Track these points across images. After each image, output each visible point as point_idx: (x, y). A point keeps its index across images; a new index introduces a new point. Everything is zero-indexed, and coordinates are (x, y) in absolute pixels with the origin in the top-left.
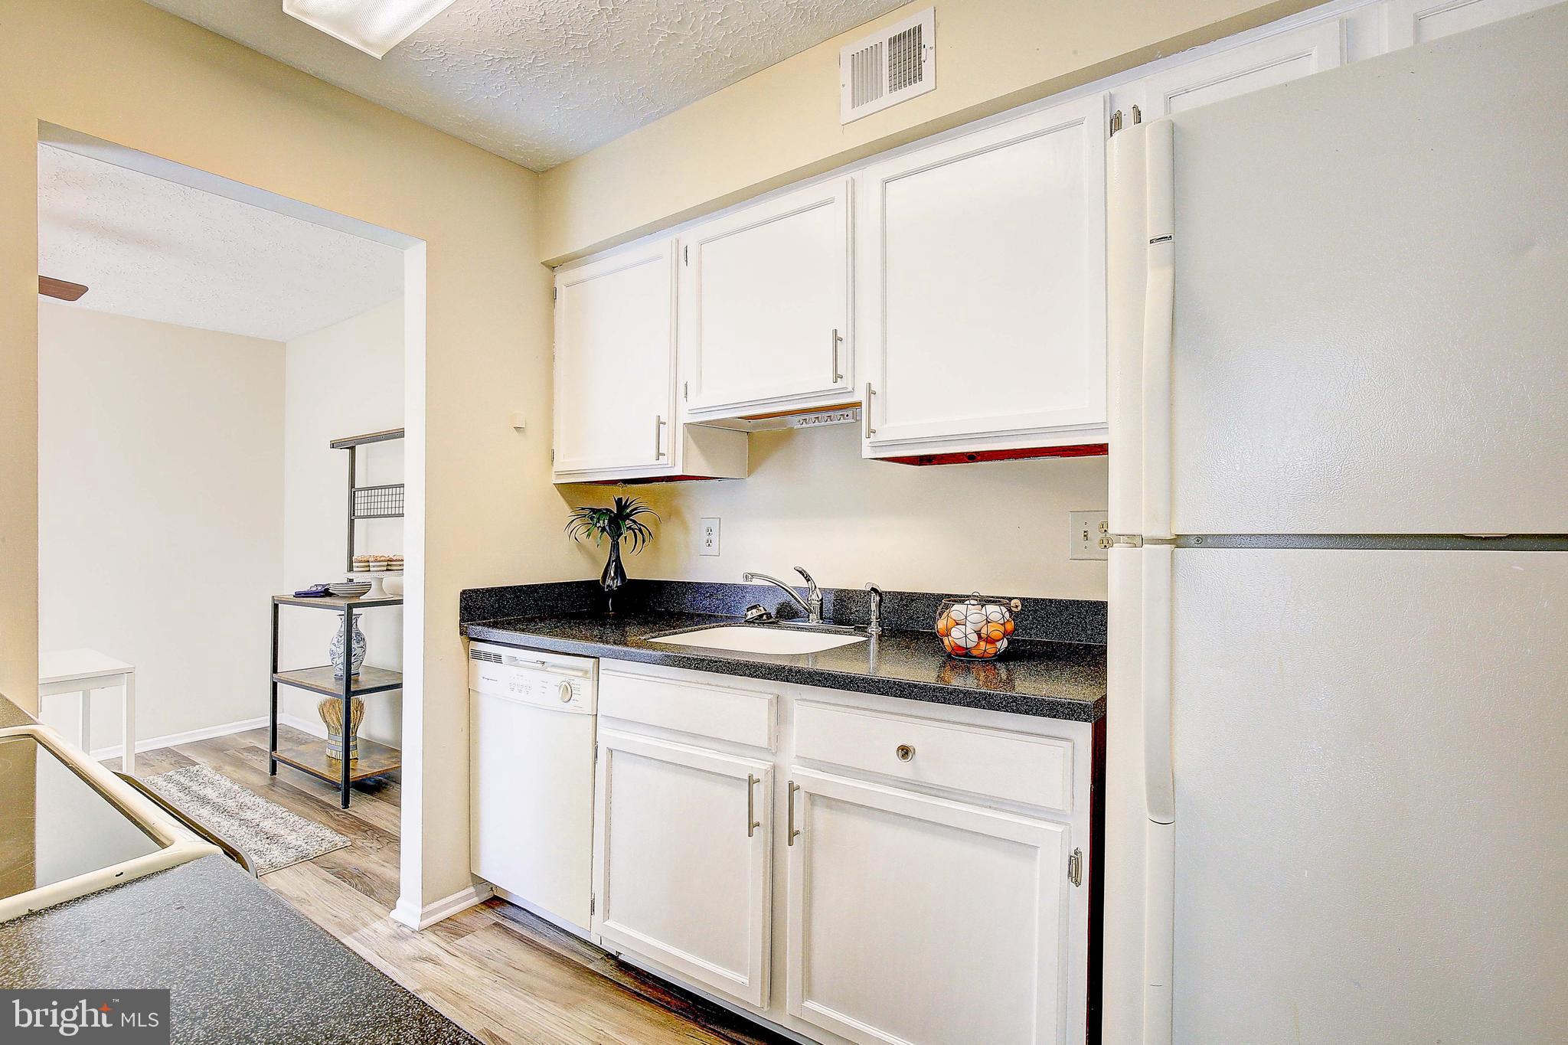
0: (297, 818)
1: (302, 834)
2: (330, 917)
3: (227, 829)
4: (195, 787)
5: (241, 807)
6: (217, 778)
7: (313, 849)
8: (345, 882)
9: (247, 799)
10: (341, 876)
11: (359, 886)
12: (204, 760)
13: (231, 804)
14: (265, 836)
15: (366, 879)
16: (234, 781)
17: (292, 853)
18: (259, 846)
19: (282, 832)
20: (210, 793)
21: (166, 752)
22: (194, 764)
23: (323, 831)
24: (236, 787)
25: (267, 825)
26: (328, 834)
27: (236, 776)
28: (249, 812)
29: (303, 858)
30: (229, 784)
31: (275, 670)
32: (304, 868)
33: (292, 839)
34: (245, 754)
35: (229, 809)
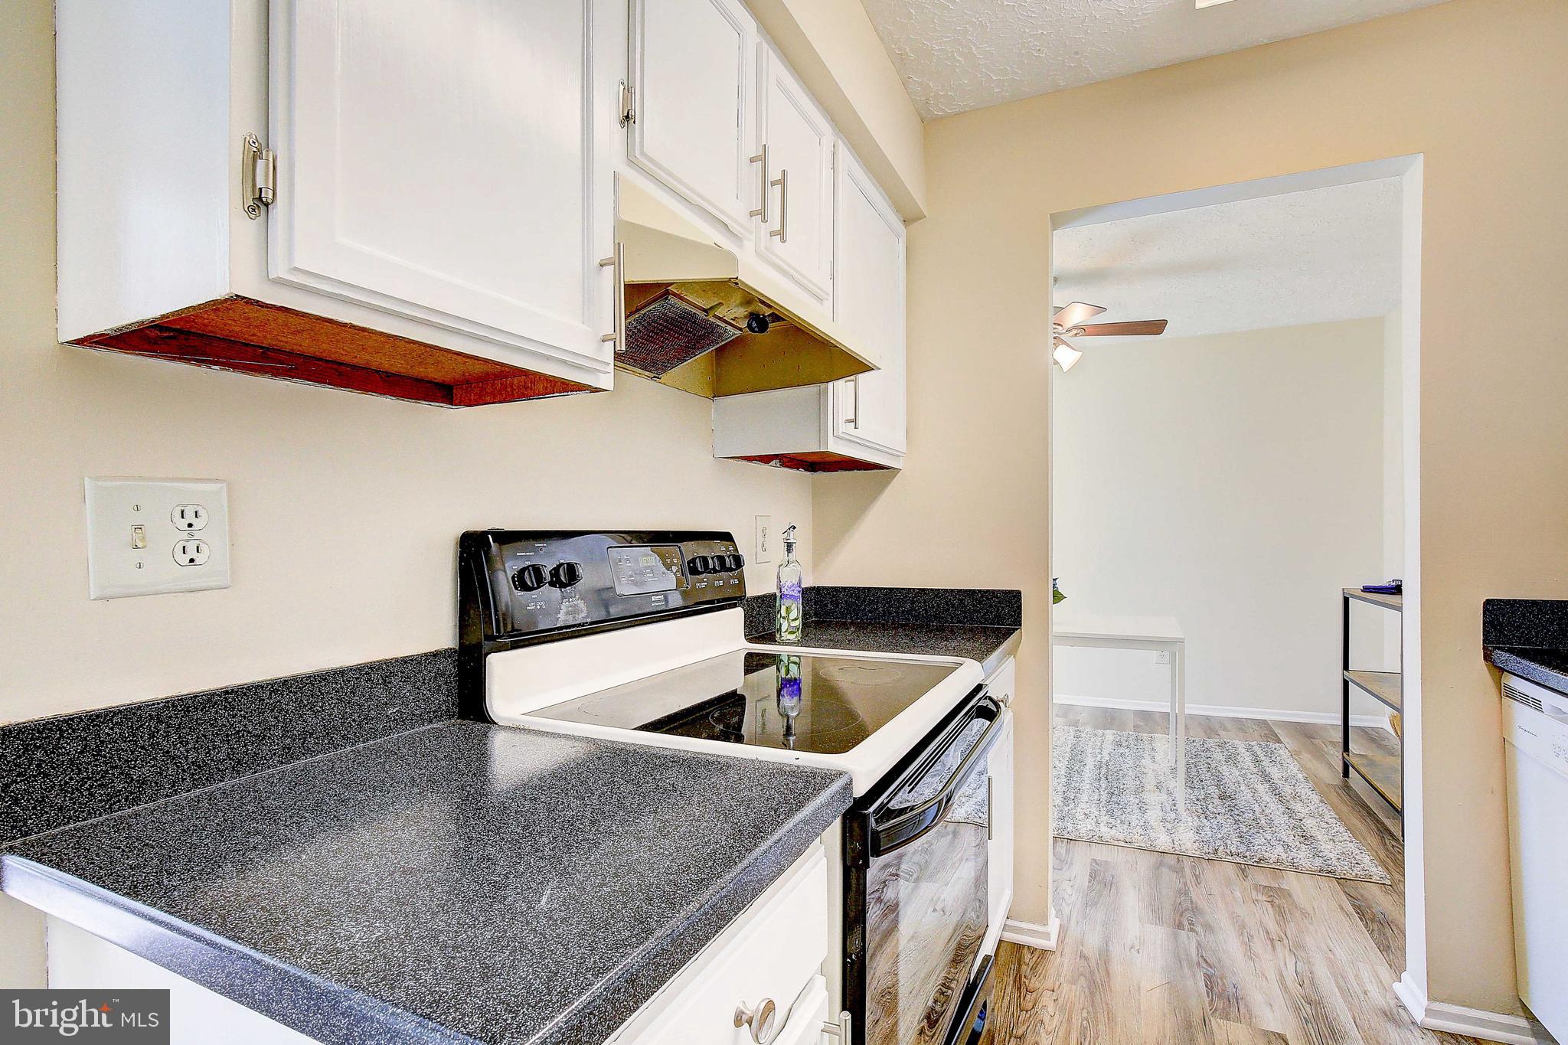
0: (1342, 829)
1: (1340, 848)
2: (1326, 949)
3: (1270, 811)
4: (1266, 763)
5: (1296, 796)
6: (1288, 761)
7: (1342, 868)
8: (1361, 920)
9: (1304, 790)
10: (1361, 912)
11: (1376, 934)
12: (1288, 741)
13: (1287, 790)
14: (1301, 834)
15: (1388, 931)
16: (1303, 768)
17: (1318, 862)
18: (1290, 840)
19: (1319, 837)
20: (1275, 772)
21: (1263, 723)
22: (1279, 741)
23: (1363, 855)
24: (1300, 776)
25: (1309, 823)
26: (1366, 860)
27: (1309, 765)
28: (1300, 804)
29: (1328, 873)
30: (1295, 770)
31: (1346, 667)
32: (1325, 883)
33: (1327, 848)
34: (1330, 747)
35: (1283, 794)
